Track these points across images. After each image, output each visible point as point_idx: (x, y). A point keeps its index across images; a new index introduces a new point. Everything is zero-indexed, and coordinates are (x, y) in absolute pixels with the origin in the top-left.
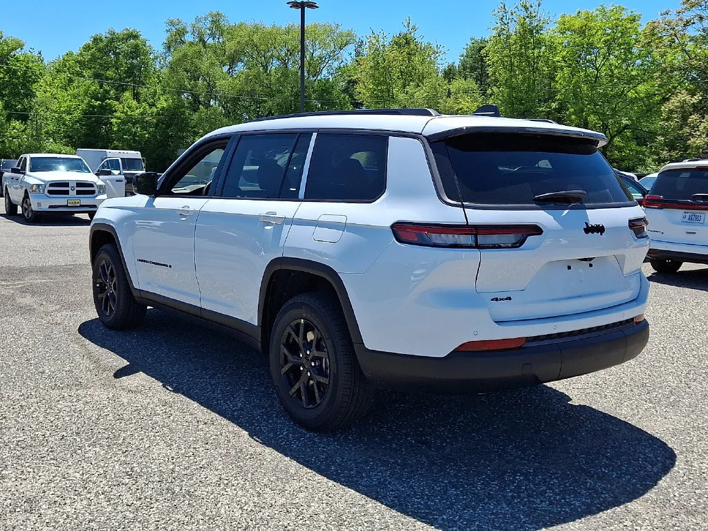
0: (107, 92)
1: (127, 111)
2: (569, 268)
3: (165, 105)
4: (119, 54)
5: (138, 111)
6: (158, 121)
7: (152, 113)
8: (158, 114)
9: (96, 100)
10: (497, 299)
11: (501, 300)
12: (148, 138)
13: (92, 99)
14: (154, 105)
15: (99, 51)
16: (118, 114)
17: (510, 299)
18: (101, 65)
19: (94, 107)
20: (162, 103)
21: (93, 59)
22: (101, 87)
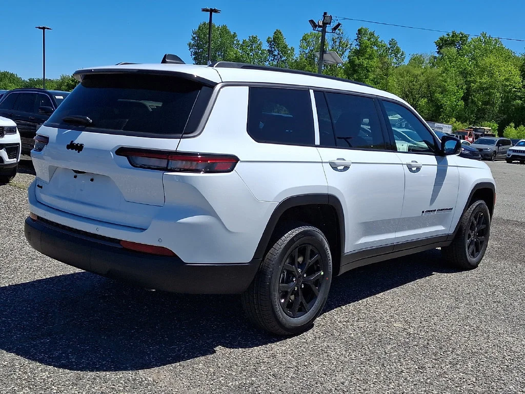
2: (75, 177)
10: (38, 186)
17: (42, 187)
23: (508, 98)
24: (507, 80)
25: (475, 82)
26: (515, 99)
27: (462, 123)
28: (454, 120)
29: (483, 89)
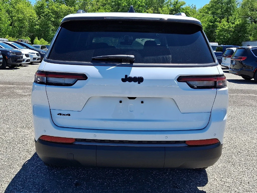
0: (216, 19)
1: (222, 27)
2: (121, 102)
3: (238, 23)
4: (223, 3)
5: (227, 26)
6: (235, 30)
7: (233, 27)
8: (235, 27)
9: (211, 23)
10: (61, 114)
11: (63, 115)
12: (230, 37)
13: (209, 22)
14: (234, 23)
15: (215, 3)
16: (219, 28)
17: (69, 115)
18: (215, 8)
19: (210, 26)
20: (237, 22)
21: (212, 6)
22: (214, 17)
23: (32, 25)
24: (31, 16)
25: (15, 16)
26: (36, 26)
27: (13, 38)
28: (8, 36)
29: (19, 20)
